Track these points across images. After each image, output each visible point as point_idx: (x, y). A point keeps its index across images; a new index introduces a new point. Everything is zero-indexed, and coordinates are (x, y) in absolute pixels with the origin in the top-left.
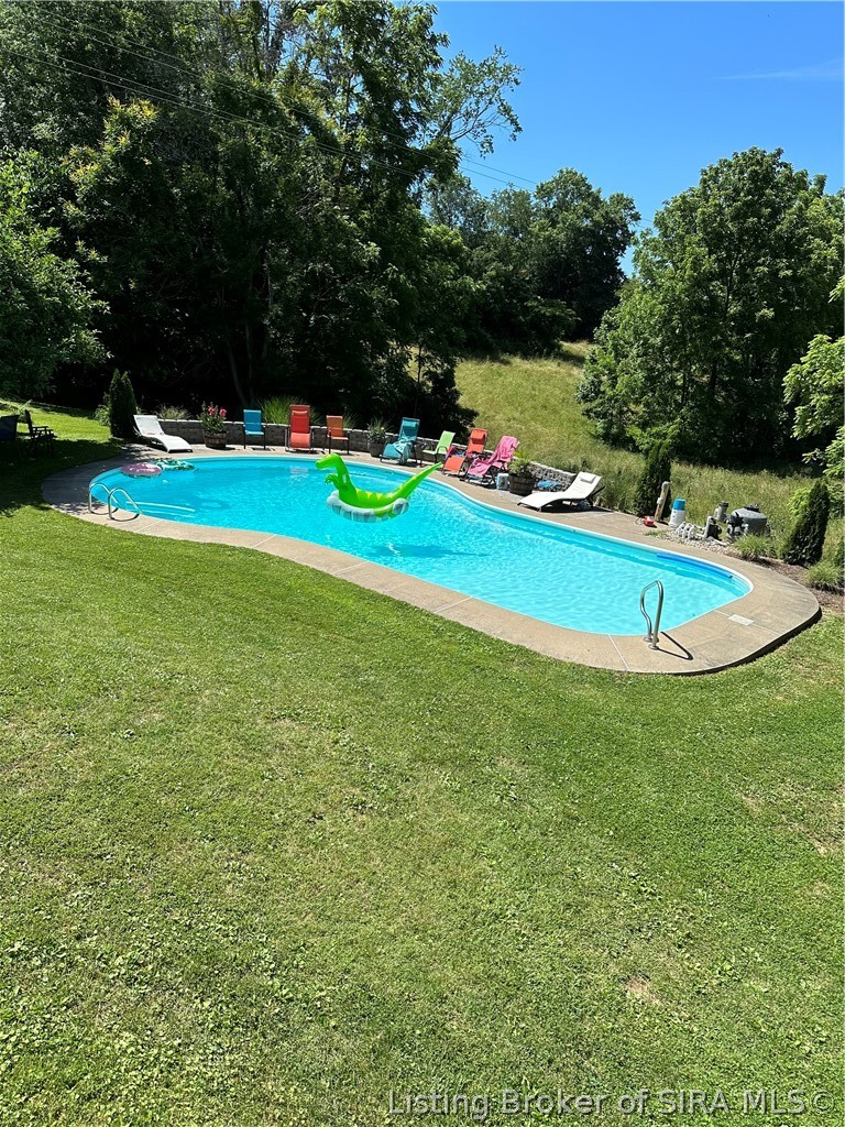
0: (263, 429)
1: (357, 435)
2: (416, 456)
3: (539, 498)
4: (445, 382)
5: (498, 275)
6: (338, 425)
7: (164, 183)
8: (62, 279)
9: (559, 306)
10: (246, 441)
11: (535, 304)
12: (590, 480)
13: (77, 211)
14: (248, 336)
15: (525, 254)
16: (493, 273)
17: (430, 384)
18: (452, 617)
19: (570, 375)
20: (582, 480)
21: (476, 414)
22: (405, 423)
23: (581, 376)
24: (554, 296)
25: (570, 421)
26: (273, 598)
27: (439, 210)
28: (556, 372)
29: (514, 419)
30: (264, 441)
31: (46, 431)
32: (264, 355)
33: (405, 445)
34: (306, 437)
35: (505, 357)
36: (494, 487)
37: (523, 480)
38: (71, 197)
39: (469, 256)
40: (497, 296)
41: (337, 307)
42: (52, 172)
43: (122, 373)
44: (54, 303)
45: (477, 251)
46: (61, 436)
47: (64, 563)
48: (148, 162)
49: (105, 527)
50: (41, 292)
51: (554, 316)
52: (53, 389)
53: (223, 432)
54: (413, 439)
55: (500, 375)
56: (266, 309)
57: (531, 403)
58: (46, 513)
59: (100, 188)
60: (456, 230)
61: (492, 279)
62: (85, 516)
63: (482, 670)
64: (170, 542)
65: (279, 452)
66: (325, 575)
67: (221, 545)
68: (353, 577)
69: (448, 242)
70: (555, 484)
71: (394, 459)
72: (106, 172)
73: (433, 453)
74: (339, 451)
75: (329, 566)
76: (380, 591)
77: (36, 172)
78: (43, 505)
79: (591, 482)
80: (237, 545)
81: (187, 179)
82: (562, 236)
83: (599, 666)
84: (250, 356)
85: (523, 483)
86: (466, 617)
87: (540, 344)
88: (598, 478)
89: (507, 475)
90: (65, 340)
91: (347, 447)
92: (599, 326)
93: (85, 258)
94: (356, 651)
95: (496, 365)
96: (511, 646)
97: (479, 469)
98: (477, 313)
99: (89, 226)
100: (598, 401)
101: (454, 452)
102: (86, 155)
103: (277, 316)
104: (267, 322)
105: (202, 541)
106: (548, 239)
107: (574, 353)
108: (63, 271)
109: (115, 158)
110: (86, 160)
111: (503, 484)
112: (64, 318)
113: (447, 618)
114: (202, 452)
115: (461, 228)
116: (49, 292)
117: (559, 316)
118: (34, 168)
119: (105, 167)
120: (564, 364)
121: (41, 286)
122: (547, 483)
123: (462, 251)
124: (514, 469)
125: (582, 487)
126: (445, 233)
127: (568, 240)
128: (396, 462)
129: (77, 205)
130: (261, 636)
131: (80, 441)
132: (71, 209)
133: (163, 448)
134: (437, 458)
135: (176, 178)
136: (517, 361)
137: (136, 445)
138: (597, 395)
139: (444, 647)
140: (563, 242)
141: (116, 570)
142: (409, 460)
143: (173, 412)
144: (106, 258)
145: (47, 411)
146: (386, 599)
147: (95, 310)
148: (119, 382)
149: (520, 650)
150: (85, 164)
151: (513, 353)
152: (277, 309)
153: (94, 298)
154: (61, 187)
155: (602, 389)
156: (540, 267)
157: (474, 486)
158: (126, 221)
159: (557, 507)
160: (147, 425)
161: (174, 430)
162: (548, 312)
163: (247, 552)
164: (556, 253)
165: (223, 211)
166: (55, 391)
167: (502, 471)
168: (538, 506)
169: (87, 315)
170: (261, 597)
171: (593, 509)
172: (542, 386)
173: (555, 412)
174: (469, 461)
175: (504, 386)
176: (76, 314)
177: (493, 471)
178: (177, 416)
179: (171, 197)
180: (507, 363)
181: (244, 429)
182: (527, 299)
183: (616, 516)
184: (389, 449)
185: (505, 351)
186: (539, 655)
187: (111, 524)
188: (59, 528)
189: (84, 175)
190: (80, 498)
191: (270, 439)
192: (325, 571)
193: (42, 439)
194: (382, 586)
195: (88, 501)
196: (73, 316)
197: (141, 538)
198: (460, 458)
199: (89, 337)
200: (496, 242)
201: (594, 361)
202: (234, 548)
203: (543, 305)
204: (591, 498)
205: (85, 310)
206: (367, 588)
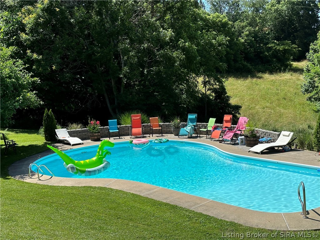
0: (118, 129)
1: (167, 126)
2: (197, 133)
3: (259, 148)
4: (221, 93)
5: (250, 33)
6: (156, 122)
7: (67, 18)
8: (16, 70)
9: (287, 44)
10: (110, 135)
11: (273, 45)
12: (287, 134)
13: (27, 36)
14: (113, 84)
15: (264, 20)
16: (247, 33)
17: (214, 95)
18: (199, 210)
19: (299, 80)
20: (284, 135)
21: (240, 107)
22: (190, 116)
23: (303, 80)
24: (285, 39)
25: (300, 105)
26: (110, 209)
27: (214, 5)
28: (290, 79)
29: (267, 107)
30: (119, 135)
31: (12, 142)
32: (122, 92)
33: (190, 127)
34: (140, 130)
35: (260, 75)
36: (238, 144)
37: (252, 139)
38: (23, 30)
39: (233, 26)
40: (251, 44)
41: (157, 63)
42: (14, 20)
43: (49, 110)
44: (12, 82)
45: (237, 23)
46: (20, 144)
47: (13, 202)
48: (58, 10)
49: (36, 184)
50: (6, 77)
51: (285, 50)
52: (13, 122)
53: (98, 132)
54: (195, 124)
55: (257, 85)
56: (121, 69)
57: (276, 97)
58: (9, 180)
59: (37, 24)
60: (224, 14)
61: (247, 36)
62: (28, 180)
63: (210, 235)
64: (65, 188)
65: (127, 139)
66: (137, 196)
67: (89, 187)
68: (152, 196)
69: (220, 21)
70: (269, 139)
71: (186, 135)
72: (39, 17)
73: (205, 130)
74: (158, 135)
75: (140, 191)
76: (165, 201)
77: (7, 21)
78: (8, 177)
79: (288, 136)
80: (97, 186)
81: (77, 14)
82: (284, 8)
83: (273, 229)
84: (115, 93)
85: (252, 140)
86: (206, 210)
87: (279, 65)
88: (292, 133)
89: (243, 137)
90: (18, 98)
91: (161, 132)
92: (308, 51)
93: (31, 58)
94: (146, 230)
95: (255, 80)
96: (227, 222)
97: (228, 135)
98: (241, 54)
99: (33, 43)
100: (315, 92)
101: (215, 128)
102: (29, 10)
103: (126, 72)
104: (121, 76)
105: (80, 186)
106: (276, 11)
107: (300, 67)
108: (17, 66)
109: (43, 10)
110: (29, 12)
111: (242, 142)
112: (18, 88)
113: (196, 211)
114: (89, 143)
115: (227, 13)
116: (10, 77)
117: (287, 49)
118: (6, 20)
119: (38, 15)
120: (294, 74)
121: (6, 75)
122: (264, 139)
123: (228, 24)
124: (247, 133)
125: (283, 139)
126: (218, 17)
127: (288, 9)
128: (187, 137)
129: (26, 34)
130: (100, 227)
131: (30, 146)
132: (24, 36)
133: (69, 144)
134: (208, 133)
135: (72, 14)
136: (267, 76)
137: (57, 144)
138: (313, 88)
139: (192, 225)
140: (285, 11)
141: (38, 203)
142: (193, 135)
143: (74, 125)
144: (41, 56)
145: (17, 133)
146: (166, 204)
147: (34, 82)
148: (47, 115)
149: (232, 224)
150: (29, 14)
151: (264, 72)
152: (126, 69)
153: (32, 77)
154: (19, 26)
155: (316, 85)
156: (275, 26)
157: (227, 145)
158: (50, 38)
159: (271, 151)
160: (62, 133)
161: (75, 134)
162: (281, 48)
163: (101, 188)
164: (283, 17)
165: (96, 27)
166: (14, 123)
167: (241, 135)
168: (259, 151)
169: (29, 85)
170: (104, 209)
171: (292, 150)
172: (282, 88)
173: (291, 100)
174: (223, 132)
175: (260, 90)
176: (24, 85)
177: (236, 135)
178: (77, 127)
179: (71, 24)
180: (260, 78)
181: (109, 129)
182: (268, 43)
183: (306, 153)
184: (182, 131)
185: (259, 71)
186: (242, 225)
187: (39, 182)
188: (14, 187)
189: (29, 20)
190: (25, 172)
191: (123, 133)
192: (138, 194)
193: (10, 145)
194: (166, 199)
195: (29, 173)
196: (22, 87)
197: (52, 187)
198: (219, 131)
199: (31, 95)
200: (247, 17)
201: (308, 71)
202: (95, 187)
203: (278, 45)
204: (290, 144)
205: (28, 83)
206: (158, 200)
